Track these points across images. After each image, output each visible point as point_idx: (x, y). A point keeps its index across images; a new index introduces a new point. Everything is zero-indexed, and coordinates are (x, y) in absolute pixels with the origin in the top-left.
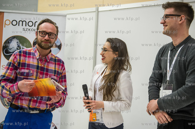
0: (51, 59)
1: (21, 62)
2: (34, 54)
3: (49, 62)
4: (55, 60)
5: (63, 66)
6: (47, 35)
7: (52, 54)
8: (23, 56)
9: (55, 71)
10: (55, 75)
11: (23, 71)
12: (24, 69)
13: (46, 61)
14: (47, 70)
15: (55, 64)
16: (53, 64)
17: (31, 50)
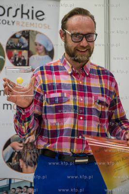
0: (92, 71)
1: (46, 83)
2: (63, 68)
3: (89, 76)
4: (99, 72)
5: (112, 79)
6: (84, 39)
7: (91, 64)
8: (47, 73)
9: (102, 88)
10: (103, 96)
11: (52, 95)
12: (53, 92)
13: (84, 75)
14: (89, 89)
15: (100, 78)
16: (96, 78)
17: (57, 63)
